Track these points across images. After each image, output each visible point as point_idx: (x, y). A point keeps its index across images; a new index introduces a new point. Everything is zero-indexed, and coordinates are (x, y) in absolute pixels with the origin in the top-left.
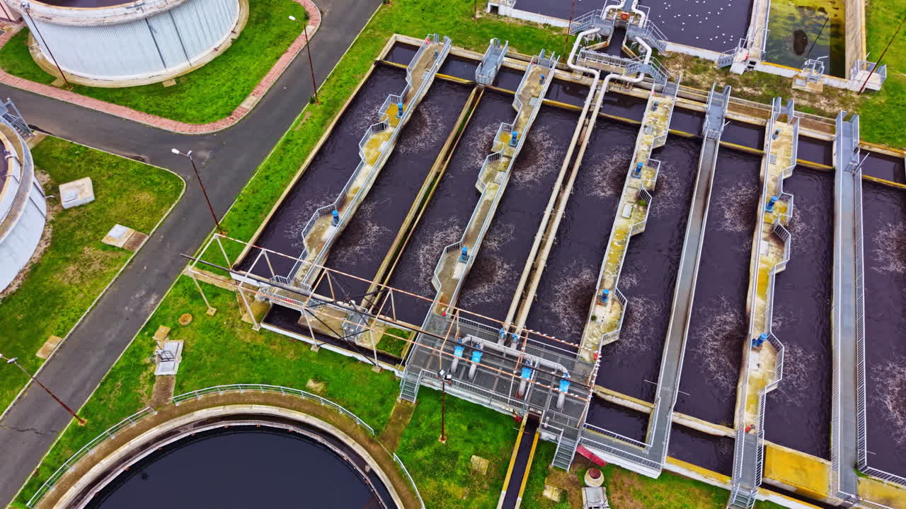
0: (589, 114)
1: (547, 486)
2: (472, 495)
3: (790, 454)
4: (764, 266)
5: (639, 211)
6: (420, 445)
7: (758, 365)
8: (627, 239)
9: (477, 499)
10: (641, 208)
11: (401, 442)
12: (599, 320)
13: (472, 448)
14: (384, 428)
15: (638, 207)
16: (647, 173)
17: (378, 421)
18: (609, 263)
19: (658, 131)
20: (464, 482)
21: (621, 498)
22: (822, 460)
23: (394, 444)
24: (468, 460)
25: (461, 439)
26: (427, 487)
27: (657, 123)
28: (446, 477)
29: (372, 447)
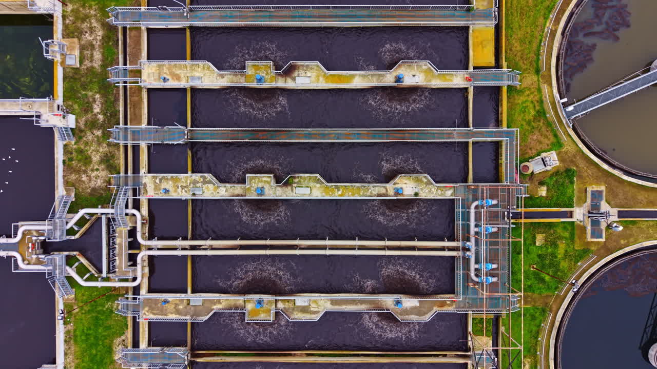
0: (193, 248)
1: (540, 195)
2: (560, 238)
3: (474, 51)
4: (321, 79)
5: (300, 181)
6: (542, 280)
7: (414, 76)
8: (332, 186)
9: (562, 234)
10: (296, 180)
11: (545, 293)
12: (416, 190)
13: (532, 247)
14: (540, 307)
15: (295, 183)
16: (255, 183)
17: (536, 313)
18: (361, 193)
19: (195, 182)
20: (554, 245)
21: (531, 149)
22: (471, 31)
23: (547, 296)
24: (541, 247)
25: (528, 256)
26: (566, 266)
27: (184, 185)
28: (556, 257)
29: (554, 309)
